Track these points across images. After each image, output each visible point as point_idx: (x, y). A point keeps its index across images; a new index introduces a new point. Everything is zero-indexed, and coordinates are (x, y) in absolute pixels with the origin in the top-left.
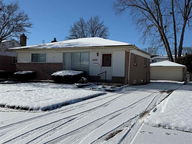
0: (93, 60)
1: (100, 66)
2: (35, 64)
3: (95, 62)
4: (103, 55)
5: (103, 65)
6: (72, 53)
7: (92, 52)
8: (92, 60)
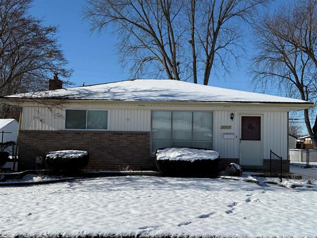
0: (223, 127)
1: (237, 140)
2: (78, 133)
3: (226, 131)
4: (243, 118)
5: (245, 136)
6: (172, 112)
7: (220, 112)
8: (220, 127)
